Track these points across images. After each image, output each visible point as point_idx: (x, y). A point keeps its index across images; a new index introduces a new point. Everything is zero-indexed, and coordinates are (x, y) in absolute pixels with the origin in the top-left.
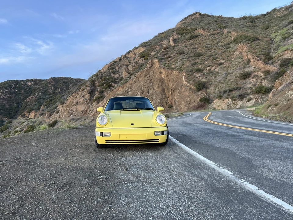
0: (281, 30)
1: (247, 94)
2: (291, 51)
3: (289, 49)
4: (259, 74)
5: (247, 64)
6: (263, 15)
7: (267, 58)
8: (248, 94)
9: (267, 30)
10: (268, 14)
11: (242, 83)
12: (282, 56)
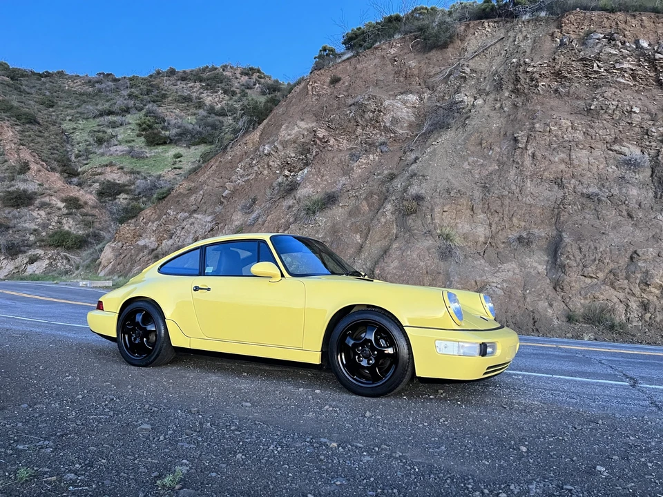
0: (85, 121)
1: (27, 246)
2: (118, 169)
3: (114, 165)
4: (54, 203)
5: (19, 174)
6: (34, 73)
7: (68, 171)
8: (30, 246)
9: (51, 109)
10: (47, 75)
11: (10, 215)
12: (100, 174)
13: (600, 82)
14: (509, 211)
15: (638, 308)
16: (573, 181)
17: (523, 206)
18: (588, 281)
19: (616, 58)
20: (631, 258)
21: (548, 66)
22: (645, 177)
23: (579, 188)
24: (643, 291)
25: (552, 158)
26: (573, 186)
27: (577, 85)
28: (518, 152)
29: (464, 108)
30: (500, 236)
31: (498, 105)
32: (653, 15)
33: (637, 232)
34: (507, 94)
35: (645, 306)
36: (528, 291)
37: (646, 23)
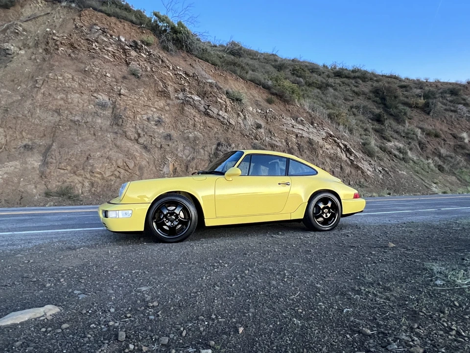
13: (95, 55)
14: (20, 127)
15: (89, 185)
16: (66, 112)
17: (31, 125)
18: (62, 171)
19: (107, 43)
20: (88, 158)
21: (66, 39)
22: (109, 113)
23: (70, 117)
24: (91, 175)
25: (55, 97)
26: (66, 115)
27: (82, 54)
28: (36, 89)
29: (10, 54)
30: (12, 144)
31: (33, 57)
32: (130, 24)
33: (96, 144)
34: (41, 51)
35: (92, 184)
36: (22, 179)
37: (126, 27)
